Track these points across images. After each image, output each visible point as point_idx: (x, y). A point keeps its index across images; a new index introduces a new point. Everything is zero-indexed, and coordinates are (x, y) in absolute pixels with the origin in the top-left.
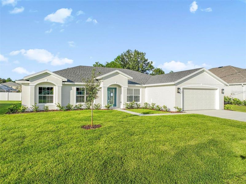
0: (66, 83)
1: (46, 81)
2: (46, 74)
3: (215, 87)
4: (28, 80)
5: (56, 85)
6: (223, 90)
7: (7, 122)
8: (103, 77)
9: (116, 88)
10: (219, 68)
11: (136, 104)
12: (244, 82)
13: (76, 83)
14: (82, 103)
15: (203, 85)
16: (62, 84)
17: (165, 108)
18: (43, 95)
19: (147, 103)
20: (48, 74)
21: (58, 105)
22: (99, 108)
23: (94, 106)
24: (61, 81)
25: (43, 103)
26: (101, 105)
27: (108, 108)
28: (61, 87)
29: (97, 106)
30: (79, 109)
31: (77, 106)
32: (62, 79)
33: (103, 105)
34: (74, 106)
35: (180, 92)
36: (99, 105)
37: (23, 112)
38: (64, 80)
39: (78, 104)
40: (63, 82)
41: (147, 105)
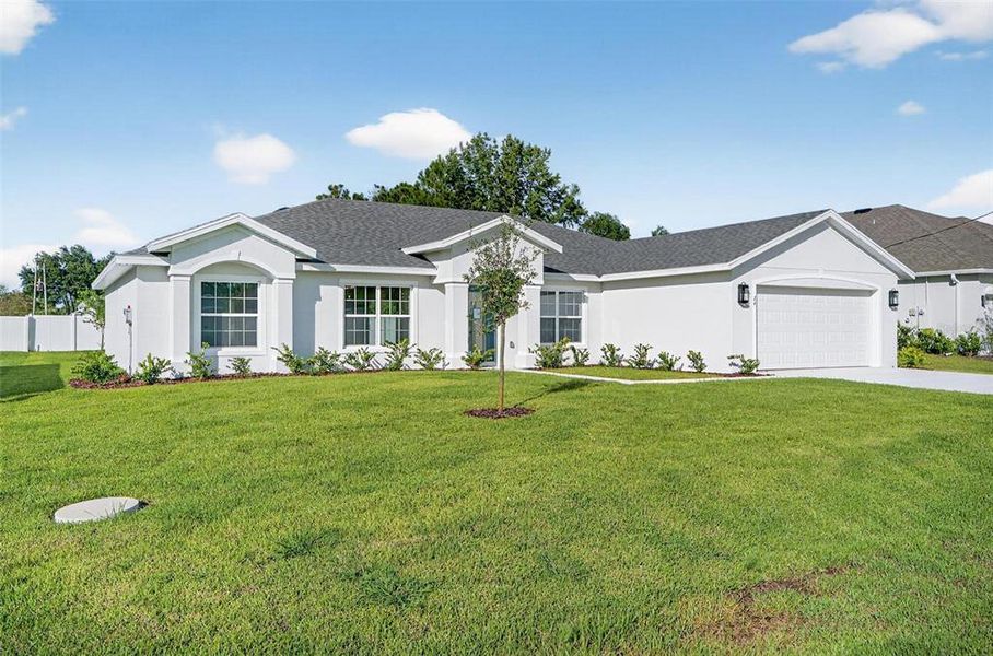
0: (306, 267)
1: (233, 257)
2: (238, 231)
3: (866, 284)
4: (167, 255)
5: (274, 273)
6: (893, 294)
8: (452, 242)
10: (857, 212)
11: (573, 349)
12: (958, 268)
13: (339, 268)
14: (371, 349)
15: (825, 276)
16: (297, 272)
17: (695, 358)
18: (218, 315)
19: (612, 348)
20: (241, 229)
21: (285, 353)
22: (435, 367)
23: (416, 359)
24: (293, 257)
25: (220, 345)
26: (442, 355)
27: (477, 364)
28: (292, 282)
29: (427, 358)
30: (362, 369)
31: (351, 357)
32: (296, 252)
33: (455, 355)
34: (342, 358)
35: (747, 301)
36: (437, 352)
37: (152, 382)
38: (302, 254)
39: (353, 349)
40: (298, 260)
41: (613, 353)
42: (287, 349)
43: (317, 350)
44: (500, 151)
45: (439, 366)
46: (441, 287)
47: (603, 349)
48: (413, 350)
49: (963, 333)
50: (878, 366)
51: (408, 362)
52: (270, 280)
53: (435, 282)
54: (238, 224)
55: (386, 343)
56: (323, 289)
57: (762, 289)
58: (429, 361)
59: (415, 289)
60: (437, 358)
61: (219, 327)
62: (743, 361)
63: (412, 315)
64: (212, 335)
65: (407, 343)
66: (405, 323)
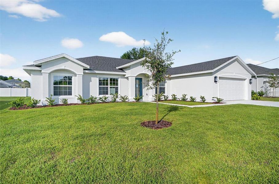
0: (87, 71)
1: (63, 68)
2: (64, 59)
3: (244, 77)
4: (40, 66)
5: (77, 73)
6: (251, 80)
7: (13, 120)
9: (142, 78)
11: (164, 96)
13: (97, 72)
14: (107, 96)
16: (84, 73)
17: (202, 98)
18: (59, 86)
19: (174, 95)
20: (65, 59)
21: (80, 97)
22: (126, 101)
23: (120, 99)
24: (82, 68)
25: (60, 95)
26: (128, 98)
27: (138, 100)
28: (82, 76)
29: (123, 98)
30: (104, 102)
31: (101, 98)
32: (83, 67)
33: (131, 97)
34: (98, 99)
35: (217, 81)
36: (126, 97)
37: (34, 107)
38: (85, 67)
39: (101, 96)
40: (84, 69)
41: (175, 97)
42: (80, 96)
43: (90, 96)
44: (139, 51)
45: (127, 101)
46: (127, 78)
47: (172, 96)
48: (119, 96)
49: (259, 91)
50: (247, 99)
51: (118, 100)
52: (76, 75)
53: (126, 76)
54: (64, 57)
55: (111, 94)
56: (92, 78)
57: (220, 78)
58: (124, 99)
59: (120, 79)
60: (126, 98)
61: (60, 89)
62: (217, 99)
63: (119, 86)
64: (57, 92)
65: (118, 94)
66: (117, 89)
